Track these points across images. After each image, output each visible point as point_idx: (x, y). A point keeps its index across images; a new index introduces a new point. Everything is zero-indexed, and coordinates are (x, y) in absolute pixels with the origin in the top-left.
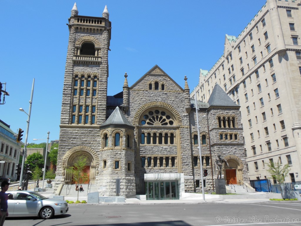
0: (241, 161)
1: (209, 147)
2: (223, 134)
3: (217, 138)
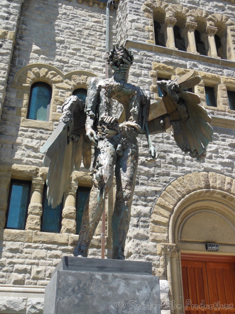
2: (172, 74)
3: (141, 85)
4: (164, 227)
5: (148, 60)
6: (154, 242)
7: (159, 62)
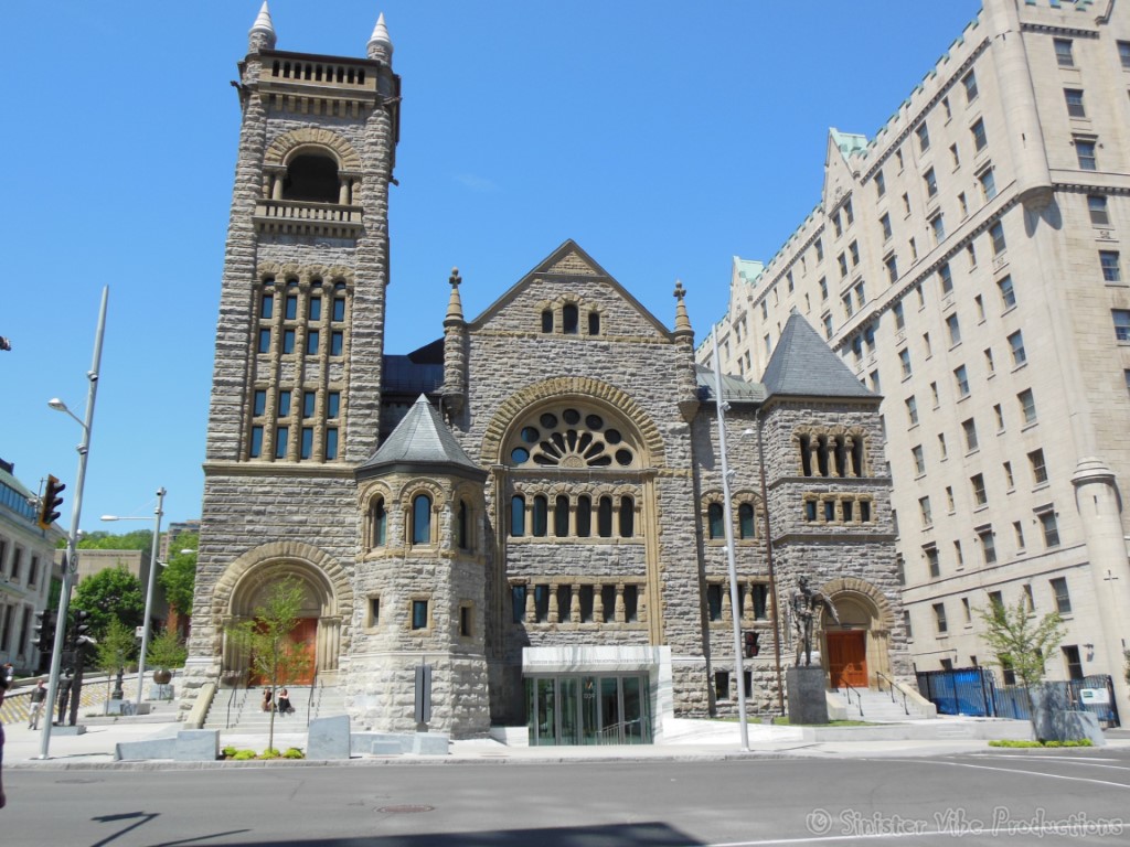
0: (886, 601)
1: (765, 549)
2: (817, 499)
3: (795, 516)
5: (799, 491)
7: (808, 491)
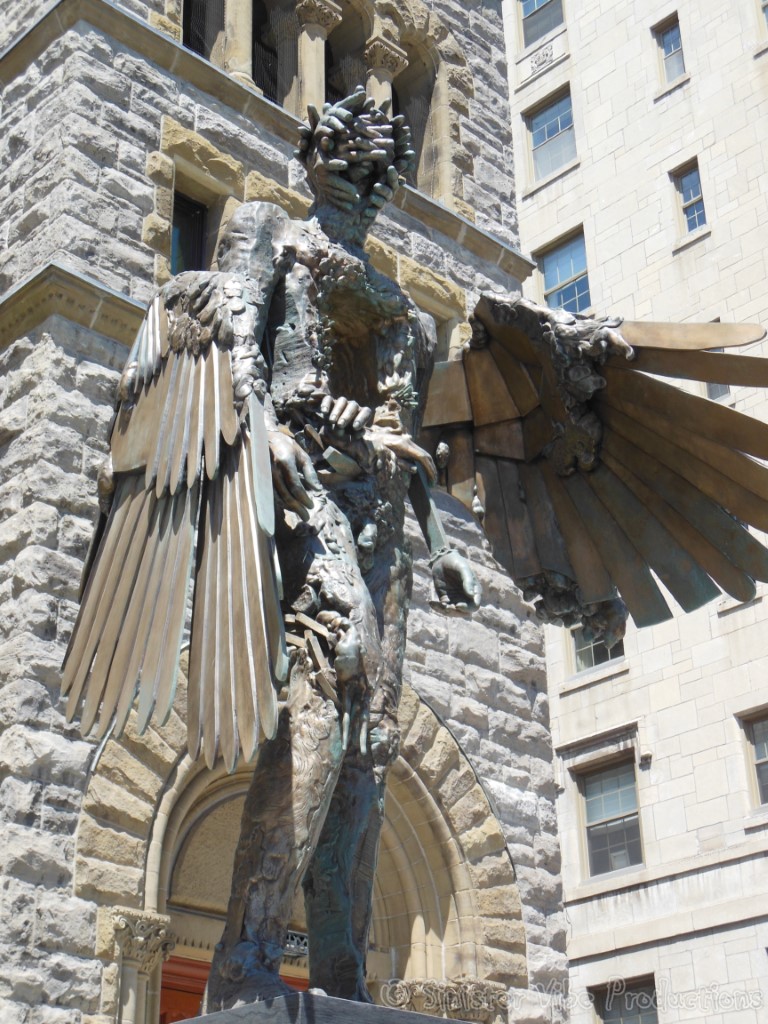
2: (230, 190)
3: (109, 204)
4: (134, 841)
5: (150, 101)
6: (87, 899)
7: (190, 125)
